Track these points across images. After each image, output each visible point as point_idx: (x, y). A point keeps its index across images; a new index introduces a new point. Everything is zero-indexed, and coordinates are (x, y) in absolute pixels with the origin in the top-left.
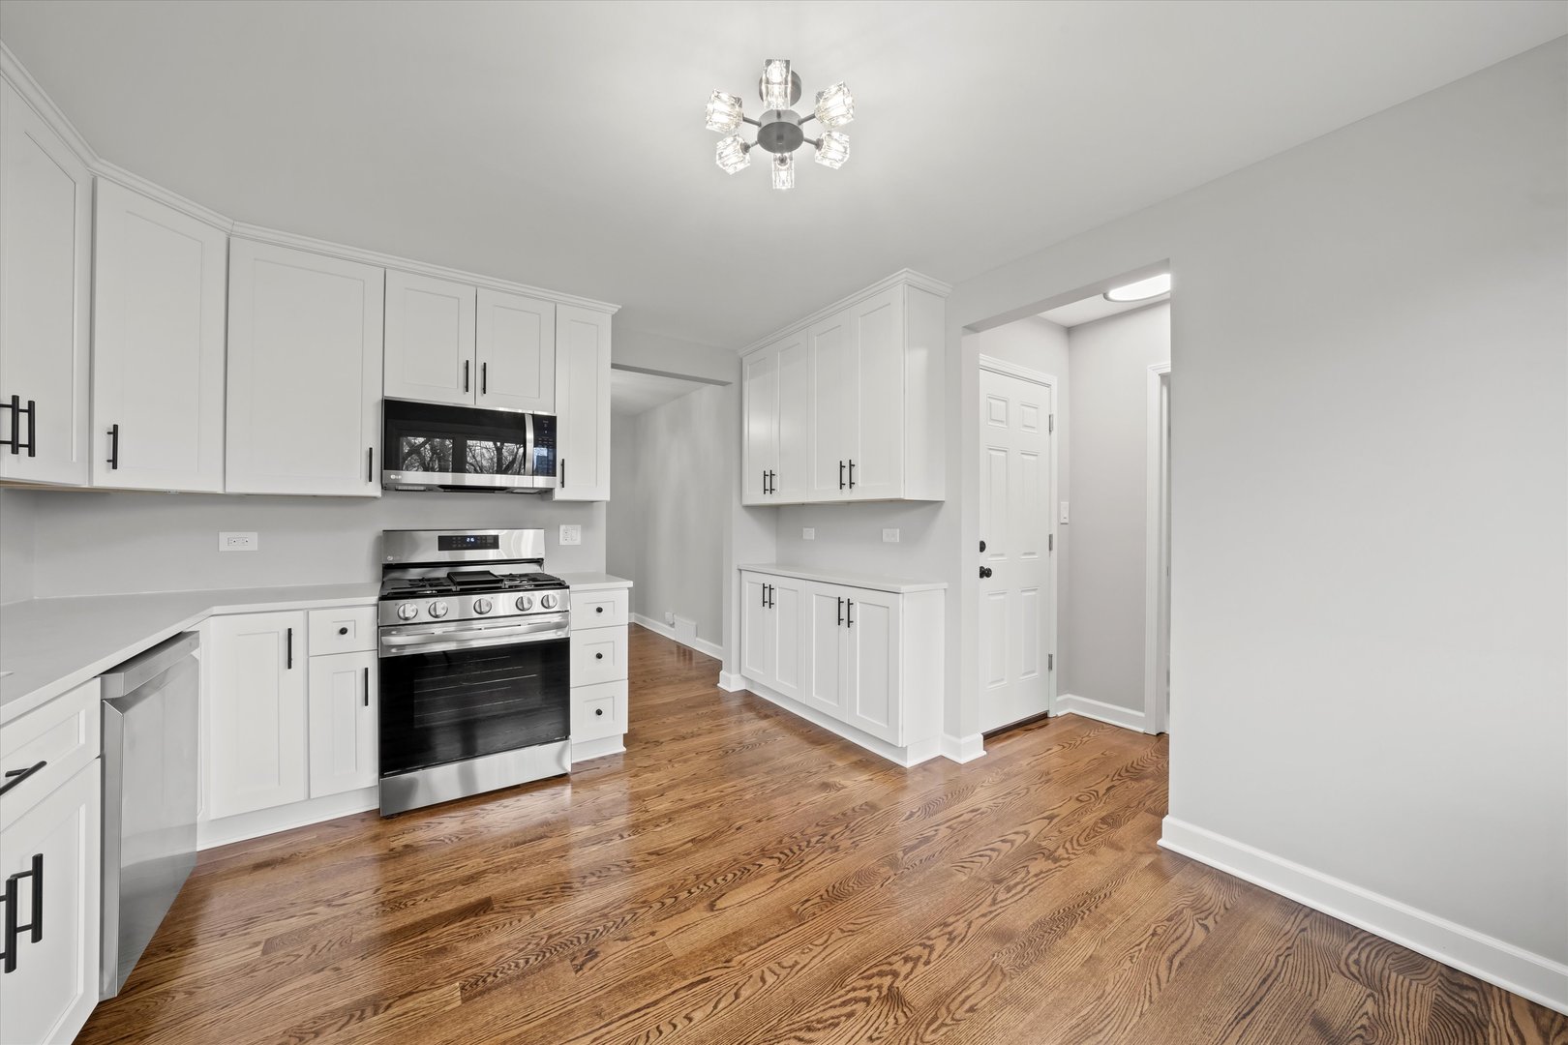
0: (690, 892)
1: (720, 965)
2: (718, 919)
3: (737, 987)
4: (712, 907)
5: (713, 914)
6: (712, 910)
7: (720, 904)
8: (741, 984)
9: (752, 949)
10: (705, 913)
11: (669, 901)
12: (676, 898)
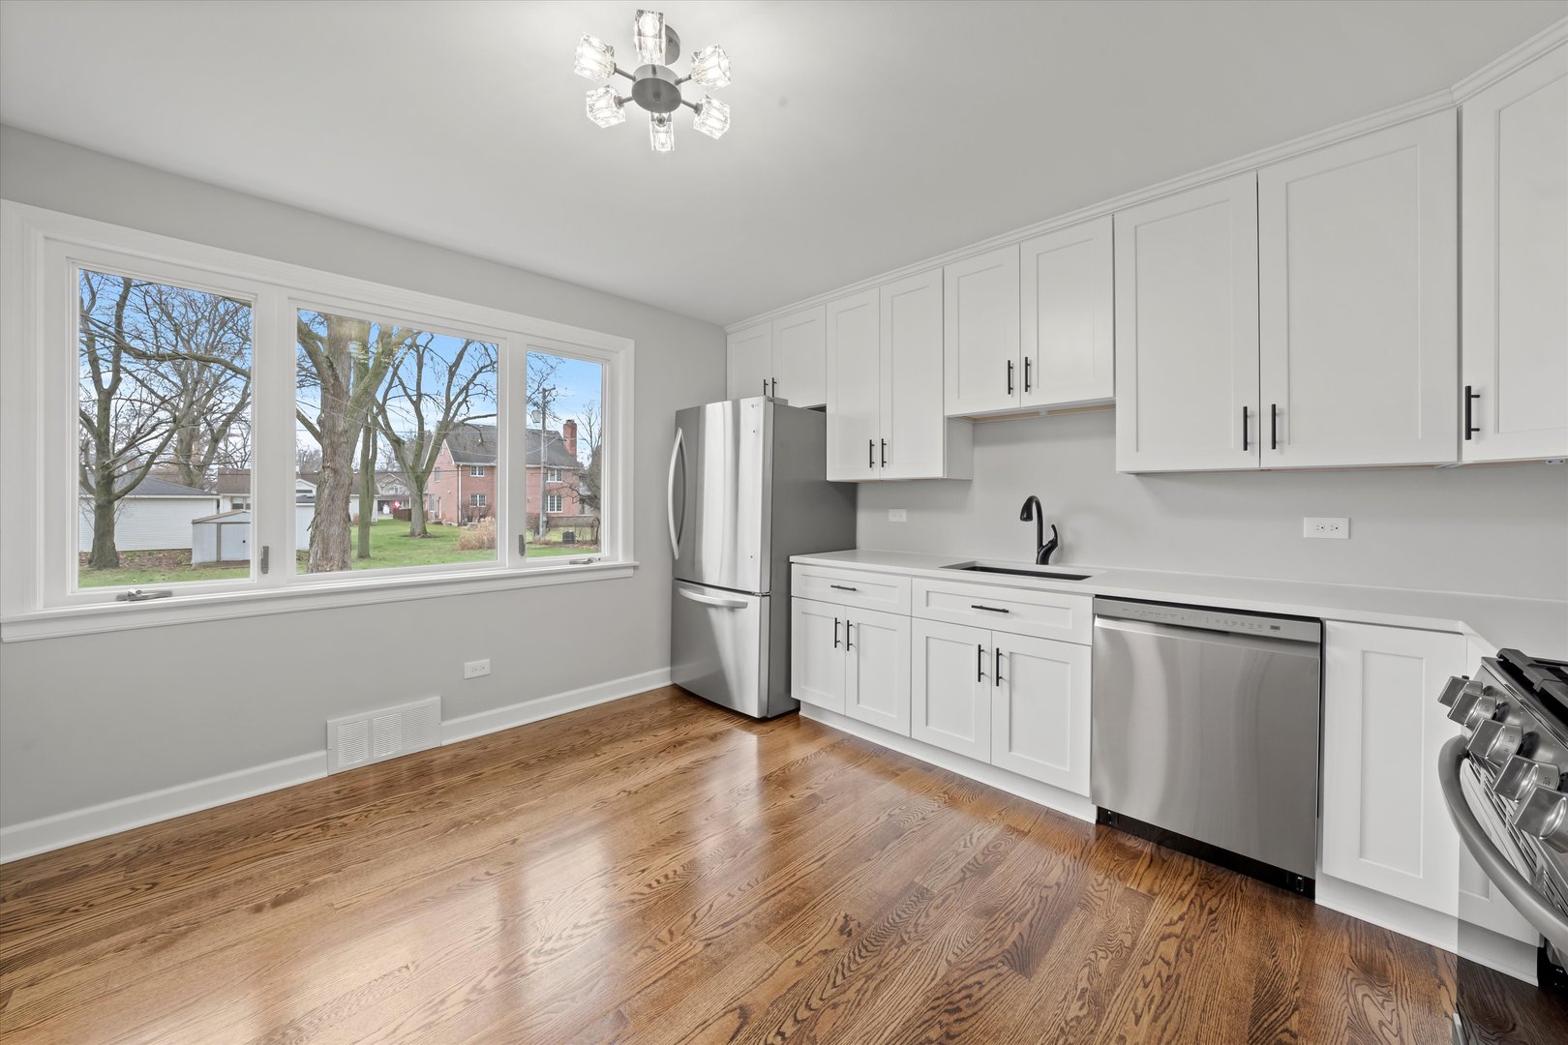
0: (780, 1033)
1: (715, 940)
2: (731, 995)
3: (695, 924)
4: (744, 1014)
5: (739, 1003)
6: (741, 1008)
7: (732, 1021)
8: (692, 926)
9: (683, 962)
10: (750, 1001)
11: (803, 1014)
12: (796, 1021)
